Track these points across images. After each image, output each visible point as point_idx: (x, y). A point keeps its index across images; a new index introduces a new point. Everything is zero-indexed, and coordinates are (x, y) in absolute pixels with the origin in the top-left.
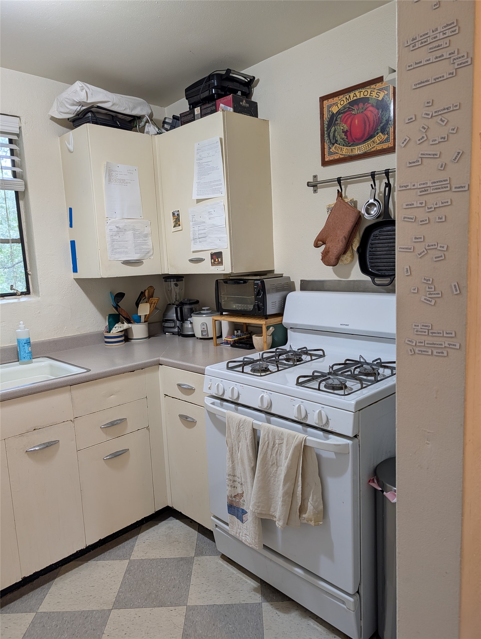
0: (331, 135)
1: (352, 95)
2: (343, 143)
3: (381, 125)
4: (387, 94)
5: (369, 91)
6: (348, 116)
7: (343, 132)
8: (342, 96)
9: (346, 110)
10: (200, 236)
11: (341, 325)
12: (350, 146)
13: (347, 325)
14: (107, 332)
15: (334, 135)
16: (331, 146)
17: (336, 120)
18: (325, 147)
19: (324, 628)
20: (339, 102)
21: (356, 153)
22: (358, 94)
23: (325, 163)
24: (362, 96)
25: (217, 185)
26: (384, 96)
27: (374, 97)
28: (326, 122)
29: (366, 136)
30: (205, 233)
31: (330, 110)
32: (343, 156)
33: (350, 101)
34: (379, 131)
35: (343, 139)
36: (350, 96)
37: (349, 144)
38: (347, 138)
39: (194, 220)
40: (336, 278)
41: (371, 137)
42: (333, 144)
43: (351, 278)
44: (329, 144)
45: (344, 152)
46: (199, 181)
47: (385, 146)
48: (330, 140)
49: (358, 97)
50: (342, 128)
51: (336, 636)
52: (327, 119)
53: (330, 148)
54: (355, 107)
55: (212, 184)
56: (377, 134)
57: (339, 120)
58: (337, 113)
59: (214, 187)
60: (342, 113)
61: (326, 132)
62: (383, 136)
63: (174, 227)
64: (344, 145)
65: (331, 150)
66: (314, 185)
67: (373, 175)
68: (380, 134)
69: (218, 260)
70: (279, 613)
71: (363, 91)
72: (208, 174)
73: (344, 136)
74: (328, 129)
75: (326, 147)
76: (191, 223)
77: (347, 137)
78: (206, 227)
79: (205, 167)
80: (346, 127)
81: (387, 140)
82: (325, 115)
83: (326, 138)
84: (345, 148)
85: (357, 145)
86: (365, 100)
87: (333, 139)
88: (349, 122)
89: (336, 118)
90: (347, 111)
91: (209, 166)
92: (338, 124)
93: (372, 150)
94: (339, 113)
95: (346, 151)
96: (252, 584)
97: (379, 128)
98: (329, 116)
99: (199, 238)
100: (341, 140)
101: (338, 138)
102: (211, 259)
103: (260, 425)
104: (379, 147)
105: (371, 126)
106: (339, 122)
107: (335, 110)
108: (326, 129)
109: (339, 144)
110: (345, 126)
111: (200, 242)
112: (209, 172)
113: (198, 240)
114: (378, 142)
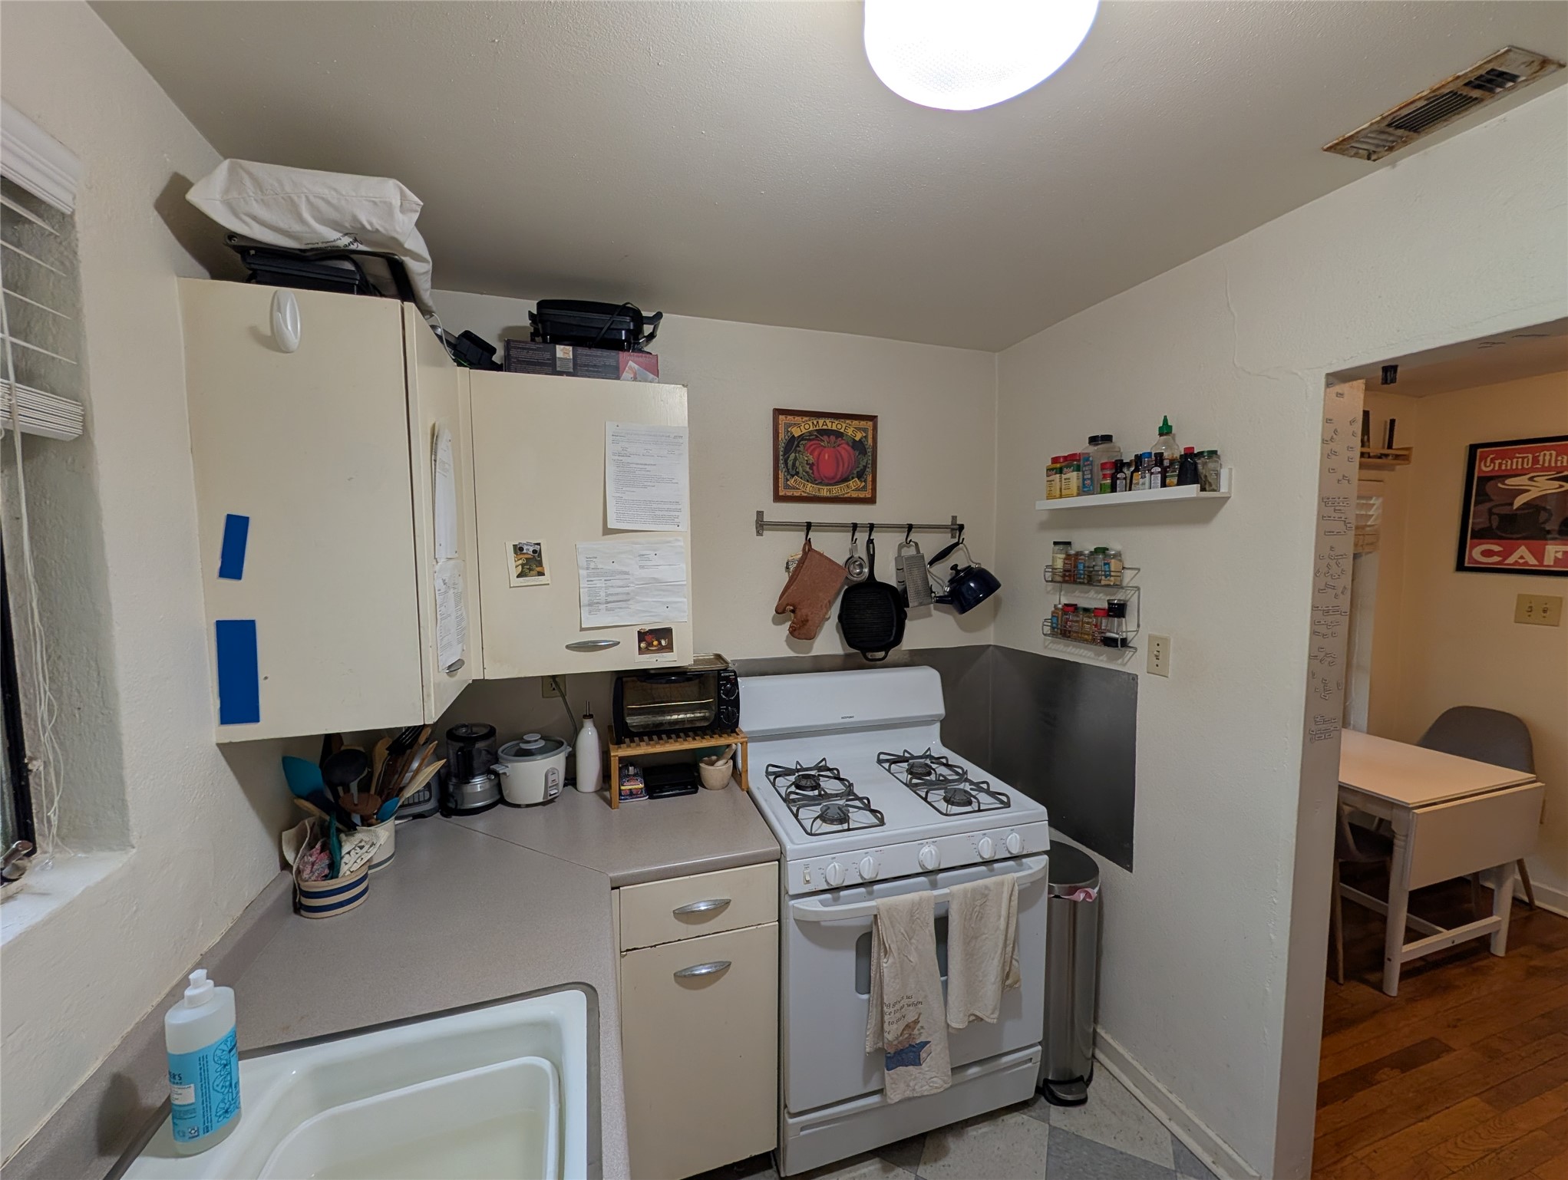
0: (790, 463)
1: (821, 421)
2: (807, 477)
3: (858, 470)
4: (865, 437)
5: (844, 425)
6: (813, 447)
7: (807, 464)
8: (807, 418)
9: (811, 437)
10: (610, 599)
11: (843, 718)
12: (816, 484)
13: (851, 717)
14: (326, 876)
15: (794, 465)
16: (788, 477)
17: (798, 446)
18: (780, 477)
19: (985, 1123)
20: (803, 425)
21: (825, 494)
22: (829, 424)
23: (778, 498)
24: (834, 428)
25: (669, 510)
26: (862, 438)
27: (849, 434)
28: (782, 446)
29: (839, 476)
30: (628, 594)
31: (789, 430)
32: (806, 495)
33: (817, 428)
34: (855, 475)
35: (807, 472)
36: (818, 422)
37: (815, 480)
38: (813, 473)
39: (592, 565)
40: (792, 654)
41: (845, 480)
42: (793, 476)
43: (813, 653)
44: (786, 474)
45: (808, 489)
46: (618, 495)
47: (862, 495)
48: (788, 470)
49: (830, 428)
50: (806, 458)
51: (1002, 1118)
52: (784, 441)
53: (787, 480)
54: (825, 438)
55: (654, 506)
56: (853, 478)
57: (802, 447)
58: (799, 437)
59: (657, 513)
60: (806, 440)
61: (781, 457)
62: (859, 483)
63: (517, 577)
64: (808, 481)
65: (788, 483)
66: (762, 525)
67: (855, 526)
68: (856, 479)
69: (660, 643)
70: (941, 1163)
71: (837, 422)
72: (645, 487)
73: (808, 469)
74: (784, 455)
75: (781, 475)
76: (583, 572)
77: (813, 471)
78: (632, 583)
79: (637, 472)
80: (812, 460)
81: (864, 488)
82: (780, 435)
83: (781, 465)
84: (810, 485)
85: (827, 485)
86: (838, 435)
87: (793, 469)
88: (816, 453)
89: (799, 443)
90: (813, 440)
91: (648, 473)
92: (800, 451)
93: (846, 496)
94: (802, 437)
95: (810, 489)
96: (872, 1168)
97: (855, 472)
98: (787, 437)
99: (608, 603)
100: (804, 473)
101: (800, 469)
102: (640, 642)
103: (947, 894)
104: (855, 495)
105: (846, 466)
106: (801, 448)
107: (797, 432)
108: (781, 453)
109: (801, 478)
110: (811, 457)
111: (607, 610)
112: (646, 484)
113: (603, 607)
114: (854, 488)
